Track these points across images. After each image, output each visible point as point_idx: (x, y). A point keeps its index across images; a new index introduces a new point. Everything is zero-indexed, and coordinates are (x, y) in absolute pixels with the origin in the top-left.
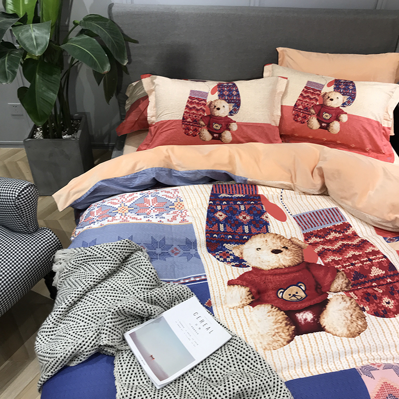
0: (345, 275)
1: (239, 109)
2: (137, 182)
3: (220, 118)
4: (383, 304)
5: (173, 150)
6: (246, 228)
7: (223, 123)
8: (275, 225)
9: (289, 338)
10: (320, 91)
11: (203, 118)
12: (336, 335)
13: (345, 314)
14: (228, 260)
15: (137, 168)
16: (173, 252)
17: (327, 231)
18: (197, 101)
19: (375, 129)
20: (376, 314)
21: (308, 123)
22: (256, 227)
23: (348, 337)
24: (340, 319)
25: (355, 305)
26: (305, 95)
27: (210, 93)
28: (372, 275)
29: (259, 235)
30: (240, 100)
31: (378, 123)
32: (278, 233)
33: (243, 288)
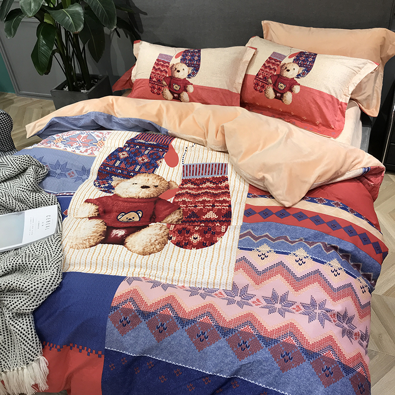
0: (182, 212)
1: (197, 73)
3: (179, 80)
4: (190, 238)
6: (138, 168)
7: (182, 85)
8: (162, 168)
9: (94, 244)
11: (165, 78)
12: (130, 250)
13: (152, 238)
14: (102, 186)
15: (84, 111)
16: (69, 174)
17: (204, 181)
18: (162, 63)
19: (327, 103)
20: (178, 244)
21: (265, 93)
22: (146, 168)
23: (139, 254)
24: (145, 240)
25: (165, 234)
26: (267, 65)
27: (174, 57)
28: (205, 217)
29: (144, 174)
30: (199, 65)
31: (332, 97)
32: (161, 175)
33: (94, 206)
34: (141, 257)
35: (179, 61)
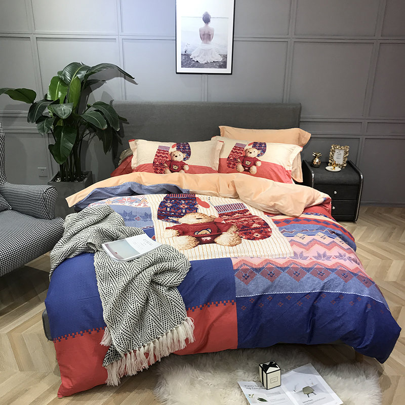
0: (236, 227)
1: (190, 157)
2: (119, 191)
3: (177, 162)
4: (254, 236)
5: (143, 175)
6: (184, 211)
8: (201, 209)
9: (195, 246)
10: (243, 148)
11: (166, 162)
12: (222, 245)
13: (230, 239)
14: (169, 221)
15: (120, 182)
16: (136, 219)
17: (234, 213)
18: (163, 152)
19: (280, 170)
20: (249, 239)
21: (237, 168)
22: (190, 210)
23: (229, 246)
24: (226, 240)
25: (237, 236)
26: (234, 151)
27: (171, 147)
28: (253, 227)
29: (191, 213)
30: (190, 152)
31: (282, 167)
32: (203, 213)
33: (174, 231)
34: (231, 247)
35: (176, 150)
